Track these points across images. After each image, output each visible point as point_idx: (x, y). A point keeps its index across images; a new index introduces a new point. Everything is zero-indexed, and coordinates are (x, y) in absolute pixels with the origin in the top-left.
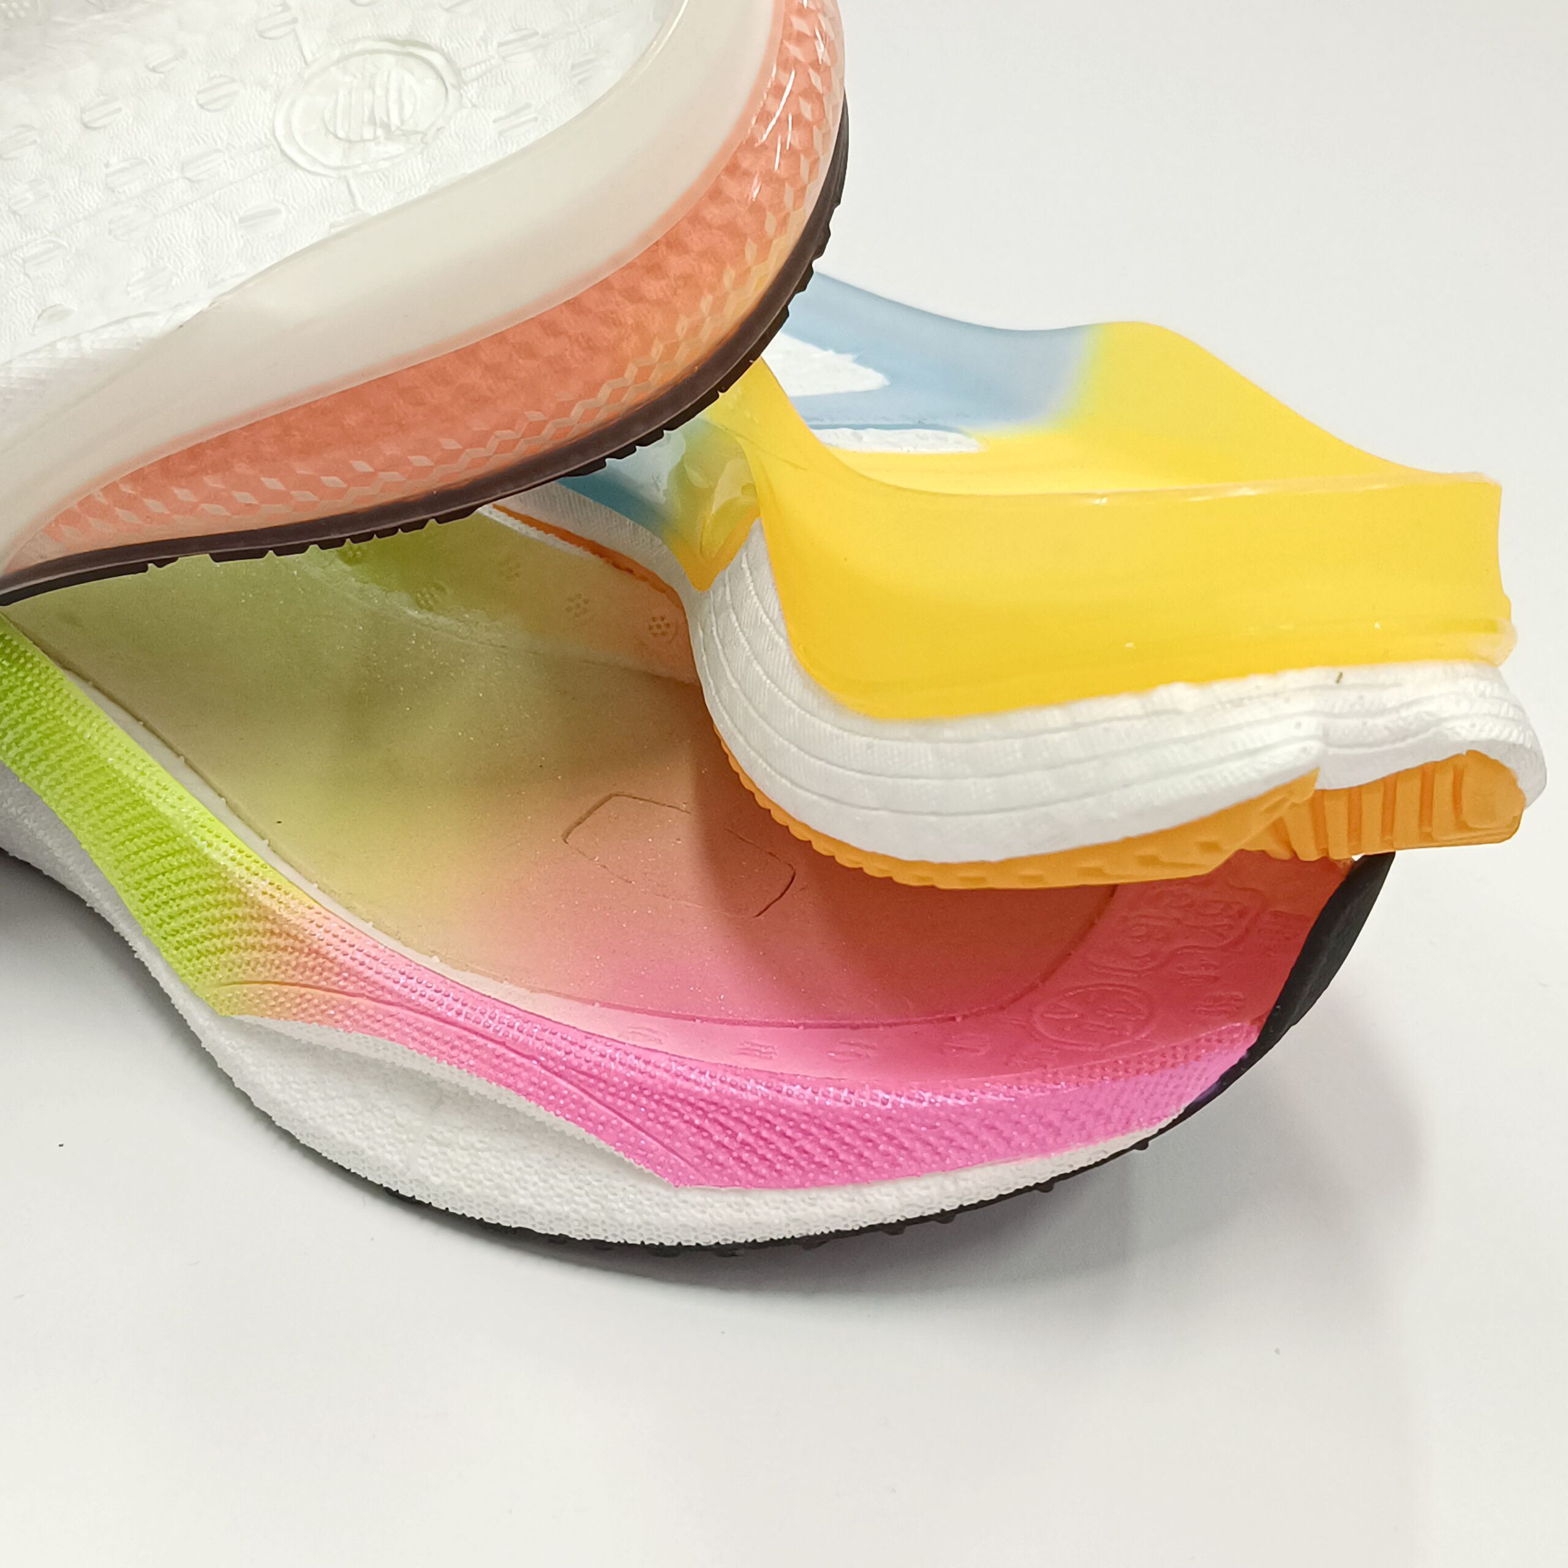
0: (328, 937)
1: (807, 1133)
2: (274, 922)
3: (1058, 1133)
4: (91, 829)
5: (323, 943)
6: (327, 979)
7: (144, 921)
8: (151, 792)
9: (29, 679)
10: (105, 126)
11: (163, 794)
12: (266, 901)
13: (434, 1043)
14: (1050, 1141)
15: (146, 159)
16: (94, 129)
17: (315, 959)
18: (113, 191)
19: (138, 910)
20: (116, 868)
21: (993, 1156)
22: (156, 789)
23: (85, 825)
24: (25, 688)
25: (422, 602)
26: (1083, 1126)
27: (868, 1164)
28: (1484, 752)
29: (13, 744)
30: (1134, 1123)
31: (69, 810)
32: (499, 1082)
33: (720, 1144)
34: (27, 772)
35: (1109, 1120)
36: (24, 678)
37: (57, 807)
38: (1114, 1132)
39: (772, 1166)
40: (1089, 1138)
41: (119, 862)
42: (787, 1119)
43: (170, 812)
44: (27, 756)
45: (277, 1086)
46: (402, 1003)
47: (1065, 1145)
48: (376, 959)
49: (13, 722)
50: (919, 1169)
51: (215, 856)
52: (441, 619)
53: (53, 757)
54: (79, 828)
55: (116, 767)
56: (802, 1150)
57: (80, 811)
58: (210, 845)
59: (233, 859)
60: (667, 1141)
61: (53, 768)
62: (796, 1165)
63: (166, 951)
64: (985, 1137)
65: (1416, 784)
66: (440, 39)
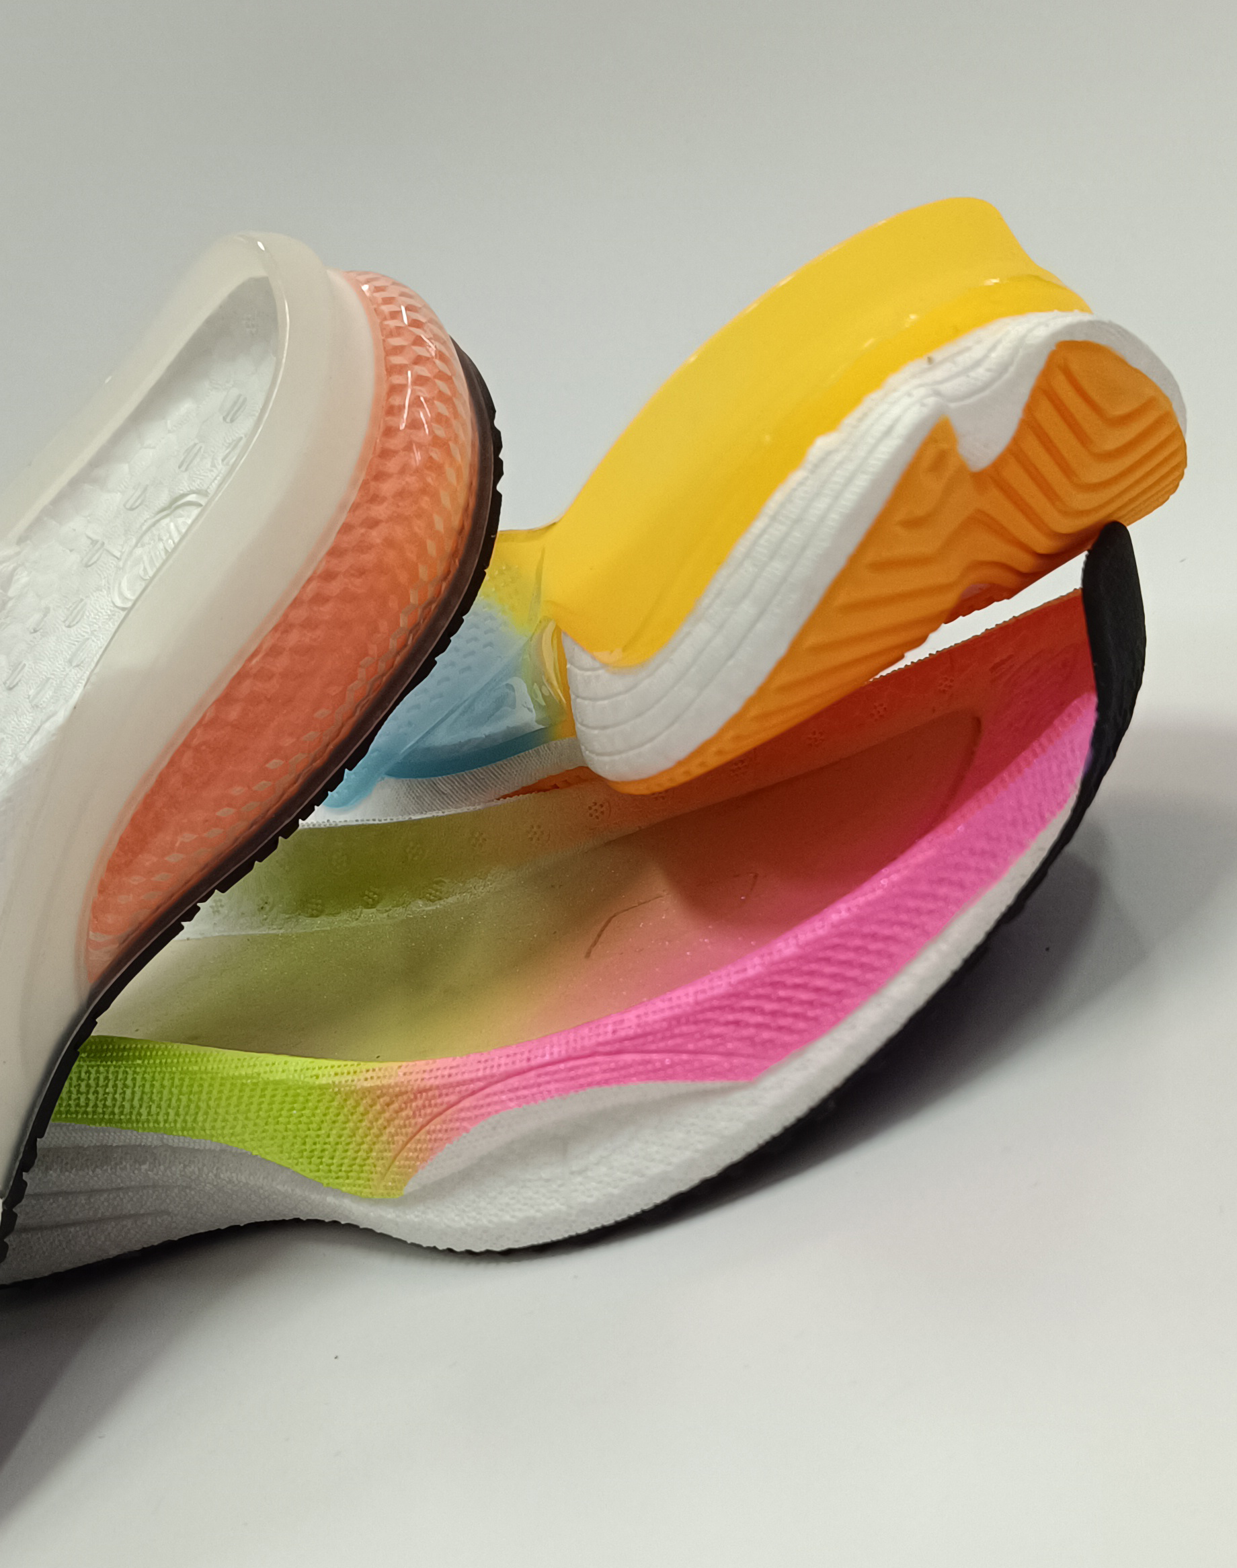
0: (420, 1076)
1: (811, 973)
2: (382, 1095)
3: (994, 856)
4: (252, 1136)
5: (419, 1082)
6: (436, 1105)
7: (319, 1177)
8: (265, 1072)
9: (158, 1061)
10: (20, 681)
11: (274, 1068)
12: (367, 1084)
13: (525, 1092)
14: (992, 865)
15: (49, 676)
16: (14, 686)
17: (421, 1097)
18: (37, 706)
19: (311, 1171)
20: (282, 1152)
21: (959, 904)
22: (268, 1069)
23: (247, 1137)
24: (158, 1069)
25: (432, 898)
26: (1009, 839)
27: (873, 969)
28: (1068, 338)
29: (177, 1118)
30: (1047, 815)
31: (232, 1134)
32: (582, 1086)
33: (759, 1026)
34: (193, 1129)
35: (1025, 823)
36: (154, 1062)
37: (224, 1138)
38: (1037, 830)
39: (805, 1018)
40: (1022, 846)
41: (281, 1146)
42: (789, 971)
43: (284, 1076)
44: (188, 1118)
45: (457, 1218)
46: (492, 1081)
47: (1006, 864)
48: (458, 1066)
49: (168, 1102)
50: (912, 950)
51: (323, 1081)
52: (450, 900)
53: (203, 1105)
54: (243, 1141)
55: (236, 1074)
56: (818, 990)
57: (238, 1129)
58: (317, 1077)
59: (336, 1074)
60: (721, 1049)
61: (206, 1113)
62: (823, 1005)
63: (343, 1185)
64: (943, 891)
65: (1045, 406)
66: (189, 487)
